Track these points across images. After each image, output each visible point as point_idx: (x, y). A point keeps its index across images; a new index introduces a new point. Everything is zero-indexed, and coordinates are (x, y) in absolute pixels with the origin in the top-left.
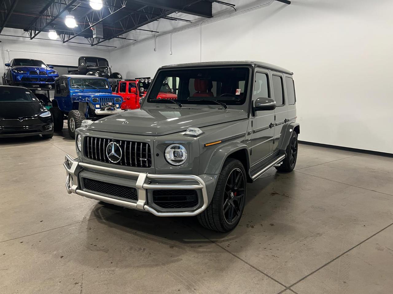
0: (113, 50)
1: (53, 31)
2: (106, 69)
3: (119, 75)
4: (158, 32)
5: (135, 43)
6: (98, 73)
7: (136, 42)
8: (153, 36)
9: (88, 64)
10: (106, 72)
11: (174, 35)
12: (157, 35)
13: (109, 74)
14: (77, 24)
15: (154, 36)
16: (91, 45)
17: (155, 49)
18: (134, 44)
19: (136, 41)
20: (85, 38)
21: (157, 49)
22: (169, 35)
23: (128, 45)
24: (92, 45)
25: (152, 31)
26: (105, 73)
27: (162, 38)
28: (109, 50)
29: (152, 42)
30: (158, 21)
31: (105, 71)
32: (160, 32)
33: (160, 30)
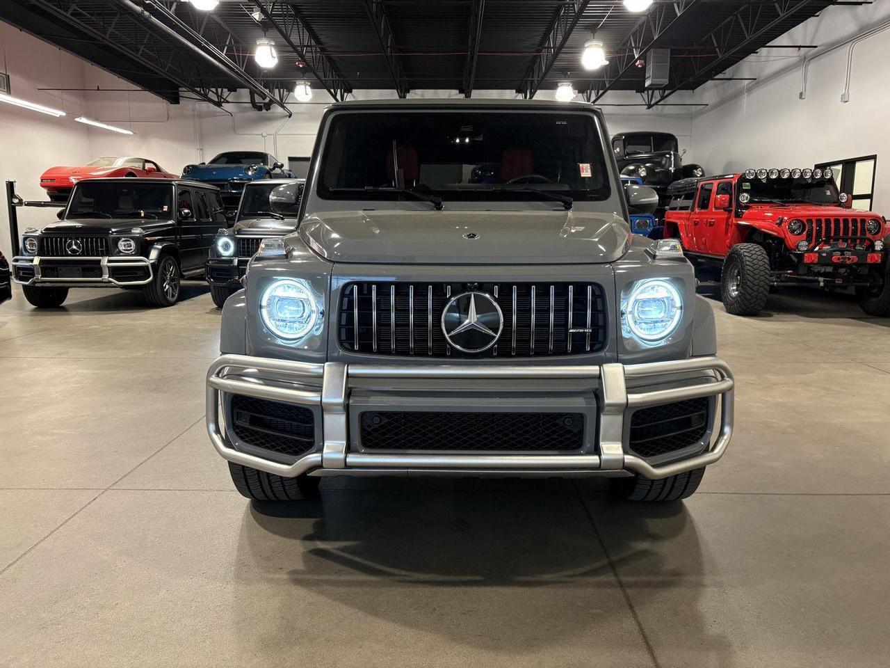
0: (700, 113)
1: (565, 83)
2: (668, 156)
3: (696, 169)
4: (816, 47)
5: (753, 86)
6: (645, 167)
7: (758, 83)
8: (800, 61)
9: (630, 149)
10: (667, 165)
11: (859, 45)
12: (812, 54)
13: (672, 169)
14: (607, 59)
15: (805, 60)
16: (646, 107)
17: (801, 94)
18: (750, 90)
19: (756, 82)
20: (636, 92)
21: (807, 95)
22: (845, 50)
23: (737, 95)
24: (650, 106)
25: (800, 47)
26: (662, 166)
27: (825, 60)
28: (691, 114)
29: (797, 75)
30: (818, 16)
31: (664, 162)
32: (819, 46)
33: (821, 41)
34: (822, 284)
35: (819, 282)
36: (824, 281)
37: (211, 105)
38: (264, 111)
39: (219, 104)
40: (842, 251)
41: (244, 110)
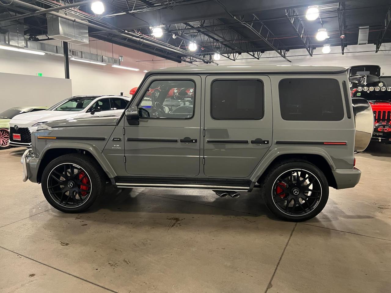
1: (326, 45)
3: (380, 83)
13: (365, 84)
31: (361, 80)
34: (380, 141)
35: (379, 139)
36: (381, 139)
37: (187, 63)
38: (209, 63)
39: (191, 62)
40: (384, 126)
41: (202, 64)
